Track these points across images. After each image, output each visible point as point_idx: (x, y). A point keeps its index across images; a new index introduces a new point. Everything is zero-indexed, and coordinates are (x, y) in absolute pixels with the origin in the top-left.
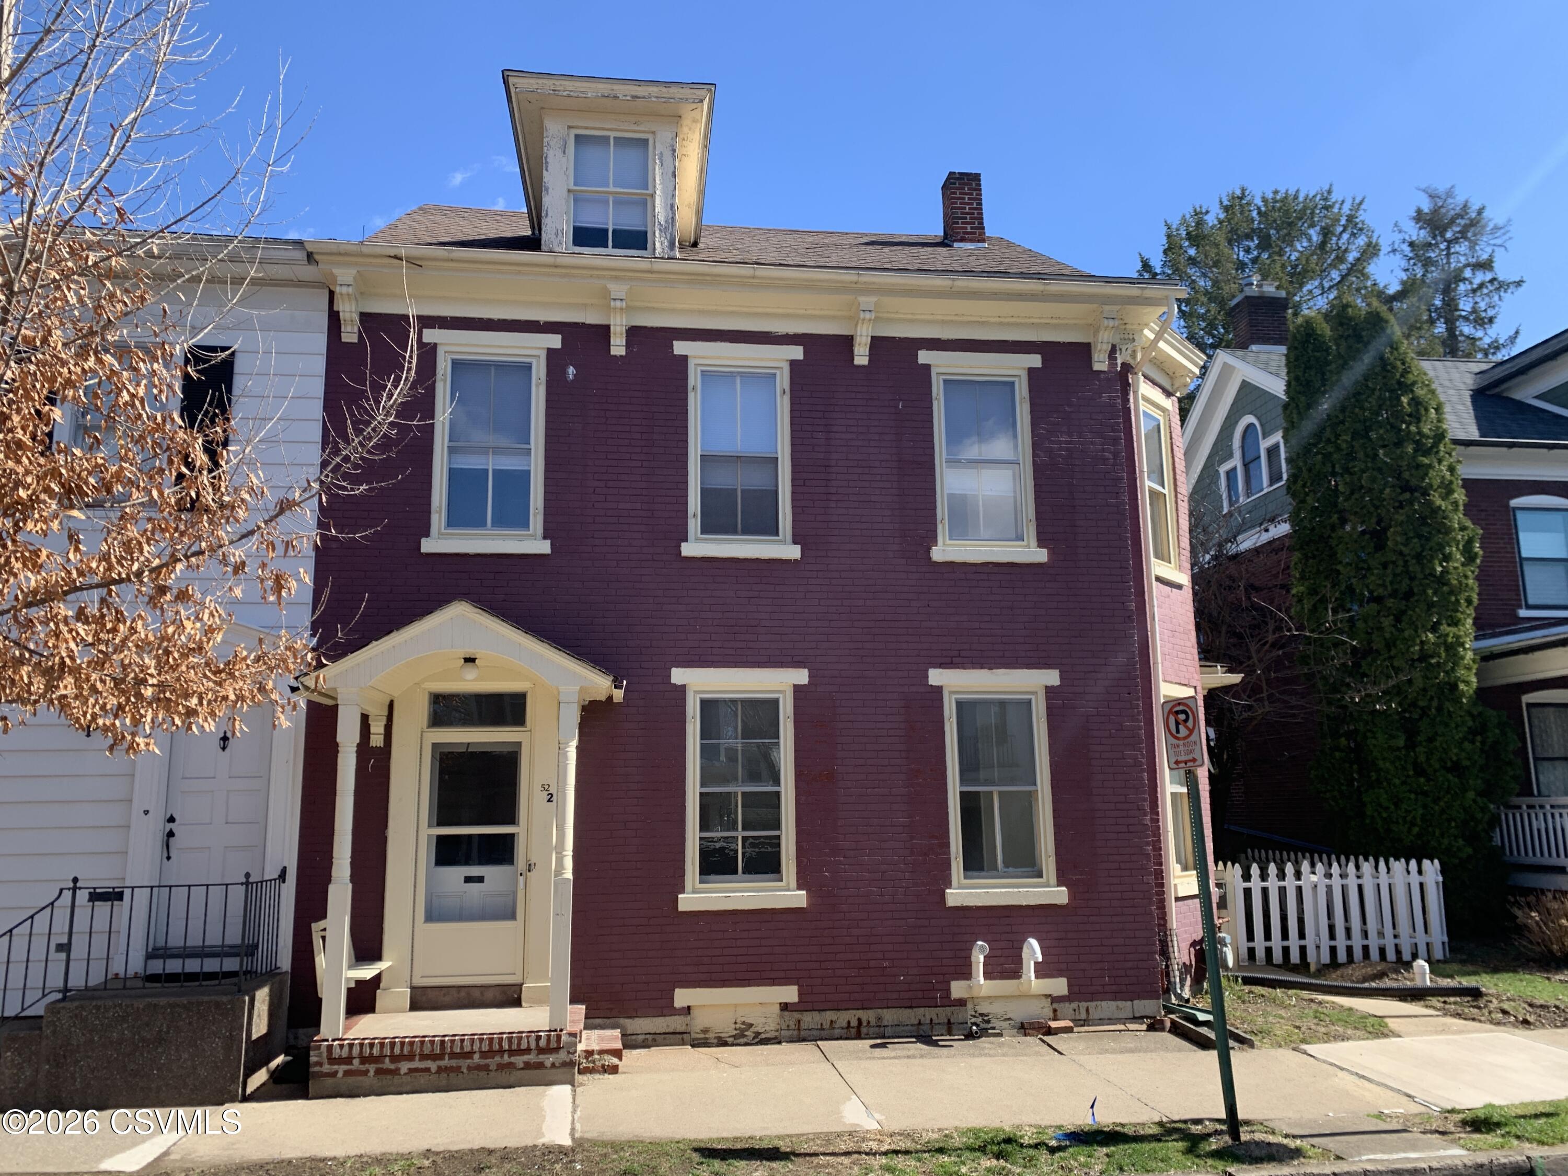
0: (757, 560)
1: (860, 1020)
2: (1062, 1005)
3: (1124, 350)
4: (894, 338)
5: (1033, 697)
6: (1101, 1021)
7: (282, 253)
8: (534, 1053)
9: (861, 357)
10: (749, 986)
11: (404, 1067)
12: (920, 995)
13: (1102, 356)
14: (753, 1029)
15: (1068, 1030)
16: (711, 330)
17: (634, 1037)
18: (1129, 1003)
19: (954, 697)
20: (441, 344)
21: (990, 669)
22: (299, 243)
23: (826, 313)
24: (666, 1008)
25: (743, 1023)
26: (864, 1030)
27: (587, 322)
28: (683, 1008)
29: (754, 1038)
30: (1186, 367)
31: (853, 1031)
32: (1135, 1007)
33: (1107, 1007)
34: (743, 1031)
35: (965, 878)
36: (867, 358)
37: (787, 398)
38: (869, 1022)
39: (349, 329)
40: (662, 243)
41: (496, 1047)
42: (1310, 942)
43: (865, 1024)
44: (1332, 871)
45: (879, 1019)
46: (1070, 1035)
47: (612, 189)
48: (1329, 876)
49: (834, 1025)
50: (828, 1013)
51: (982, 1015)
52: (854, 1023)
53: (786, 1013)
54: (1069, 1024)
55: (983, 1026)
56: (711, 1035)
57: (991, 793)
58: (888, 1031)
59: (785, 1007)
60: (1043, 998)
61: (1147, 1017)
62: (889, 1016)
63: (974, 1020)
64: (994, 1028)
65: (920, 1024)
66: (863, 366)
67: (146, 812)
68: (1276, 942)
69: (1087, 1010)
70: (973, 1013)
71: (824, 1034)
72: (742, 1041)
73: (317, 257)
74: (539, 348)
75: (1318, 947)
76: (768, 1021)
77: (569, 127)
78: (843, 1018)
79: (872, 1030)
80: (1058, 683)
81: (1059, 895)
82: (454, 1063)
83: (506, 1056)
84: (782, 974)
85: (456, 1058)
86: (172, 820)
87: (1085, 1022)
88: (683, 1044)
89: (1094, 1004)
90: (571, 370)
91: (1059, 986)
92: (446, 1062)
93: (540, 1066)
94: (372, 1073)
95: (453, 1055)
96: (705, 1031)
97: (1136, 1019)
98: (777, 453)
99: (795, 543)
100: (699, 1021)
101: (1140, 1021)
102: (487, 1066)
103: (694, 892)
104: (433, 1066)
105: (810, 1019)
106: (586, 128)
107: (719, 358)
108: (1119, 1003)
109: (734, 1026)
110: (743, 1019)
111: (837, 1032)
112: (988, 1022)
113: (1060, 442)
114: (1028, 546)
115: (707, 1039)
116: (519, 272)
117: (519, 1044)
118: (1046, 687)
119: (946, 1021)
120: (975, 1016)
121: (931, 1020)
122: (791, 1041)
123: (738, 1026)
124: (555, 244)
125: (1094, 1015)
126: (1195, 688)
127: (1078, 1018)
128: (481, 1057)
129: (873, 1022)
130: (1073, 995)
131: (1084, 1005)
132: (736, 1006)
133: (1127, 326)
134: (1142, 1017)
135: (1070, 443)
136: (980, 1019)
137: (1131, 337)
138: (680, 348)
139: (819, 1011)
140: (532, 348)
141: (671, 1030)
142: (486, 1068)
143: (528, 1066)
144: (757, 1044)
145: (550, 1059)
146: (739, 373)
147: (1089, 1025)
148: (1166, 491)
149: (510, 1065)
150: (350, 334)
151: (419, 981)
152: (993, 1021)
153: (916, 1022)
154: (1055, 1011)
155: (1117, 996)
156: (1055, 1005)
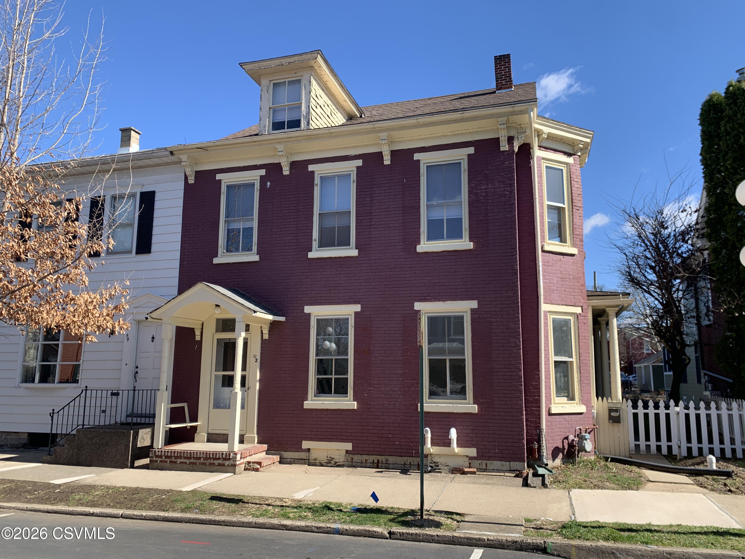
0: (340, 258)
1: (378, 460)
2: (473, 461)
3: (520, 138)
4: (403, 149)
5: (465, 314)
6: (493, 470)
7: (162, 153)
8: (222, 460)
9: (387, 161)
10: (332, 441)
11: (179, 461)
12: (405, 451)
13: (504, 143)
14: (334, 460)
15: (474, 473)
16: (324, 158)
17: (286, 460)
18: (508, 463)
19: (426, 315)
20: (223, 179)
21: (443, 301)
22: (166, 149)
23: (373, 143)
24: (299, 449)
25: (330, 457)
26: (380, 465)
27: (275, 162)
28: (306, 449)
29: (335, 464)
30: (577, 140)
31: (375, 465)
32: (511, 465)
33: (497, 464)
34: (330, 461)
35: (429, 399)
36: (389, 161)
37: (355, 184)
38: (382, 462)
39: (190, 178)
40: (304, 123)
41: (208, 456)
42: (674, 443)
43: (380, 462)
44: (690, 406)
45: (387, 460)
46: (475, 475)
47: (286, 104)
48: (687, 408)
49: (367, 462)
50: (365, 456)
51: (435, 462)
52: (376, 461)
53: (347, 455)
54: (475, 470)
55: (435, 467)
56: (317, 461)
57: (446, 359)
58: (391, 466)
59: (347, 452)
60: (465, 457)
61: (517, 471)
62: (391, 459)
63: (431, 465)
64: (440, 469)
65: (405, 464)
66: (389, 165)
67: (126, 364)
68: (653, 442)
69: (486, 465)
70: (431, 461)
71: (363, 465)
72: (330, 465)
73: (174, 152)
74: (257, 176)
75: (679, 447)
76: (340, 457)
77: (270, 81)
78: (371, 458)
79: (383, 465)
80: (477, 307)
81: (474, 409)
82: (194, 461)
83: (212, 460)
84: (346, 438)
85: (195, 459)
86: (137, 367)
87: (485, 470)
88: (305, 464)
89: (490, 462)
90: (269, 184)
91: (473, 452)
92: (192, 461)
93: (223, 465)
94: (168, 462)
95: (195, 458)
96: (315, 459)
97: (511, 471)
98: (350, 209)
99: (356, 249)
100: (314, 455)
101: (513, 472)
102: (205, 463)
103: (312, 401)
104: (188, 461)
105: (357, 458)
106: (277, 80)
107: (327, 170)
108: (503, 462)
109: (326, 458)
110: (330, 456)
111: (368, 465)
112: (438, 466)
113: (482, 189)
114: (465, 241)
115: (316, 463)
116: (243, 146)
117: (216, 456)
118: (471, 309)
119: (417, 464)
120: (431, 463)
121: (410, 463)
122: (349, 466)
123: (328, 458)
124: (263, 132)
125: (489, 467)
126: (582, 307)
127: (481, 468)
128: (204, 460)
129: (384, 461)
130: (480, 456)
131: (485, 462)
132: (328, 450)
133: (521, 126)
134: (514, 471)
135: (487, 189)
136: (434, 464)
137: (524, 131)
138: (311, 168)
139: (361, 454)
140: (255, 176)
141: (301, 458)
142: (205, 464)
143: (219, 465)
144: (335, 467)
145: (227, 463)
146: (336, 175)
147: (487, 472)
148: (566, 206)
149: (213, 464)
150: (191, 181)
151: (211, 431)
152: (440, 466)
153: (404, 463)
154: (470, 463)
155: (502, 459)
156: (470, 461)
